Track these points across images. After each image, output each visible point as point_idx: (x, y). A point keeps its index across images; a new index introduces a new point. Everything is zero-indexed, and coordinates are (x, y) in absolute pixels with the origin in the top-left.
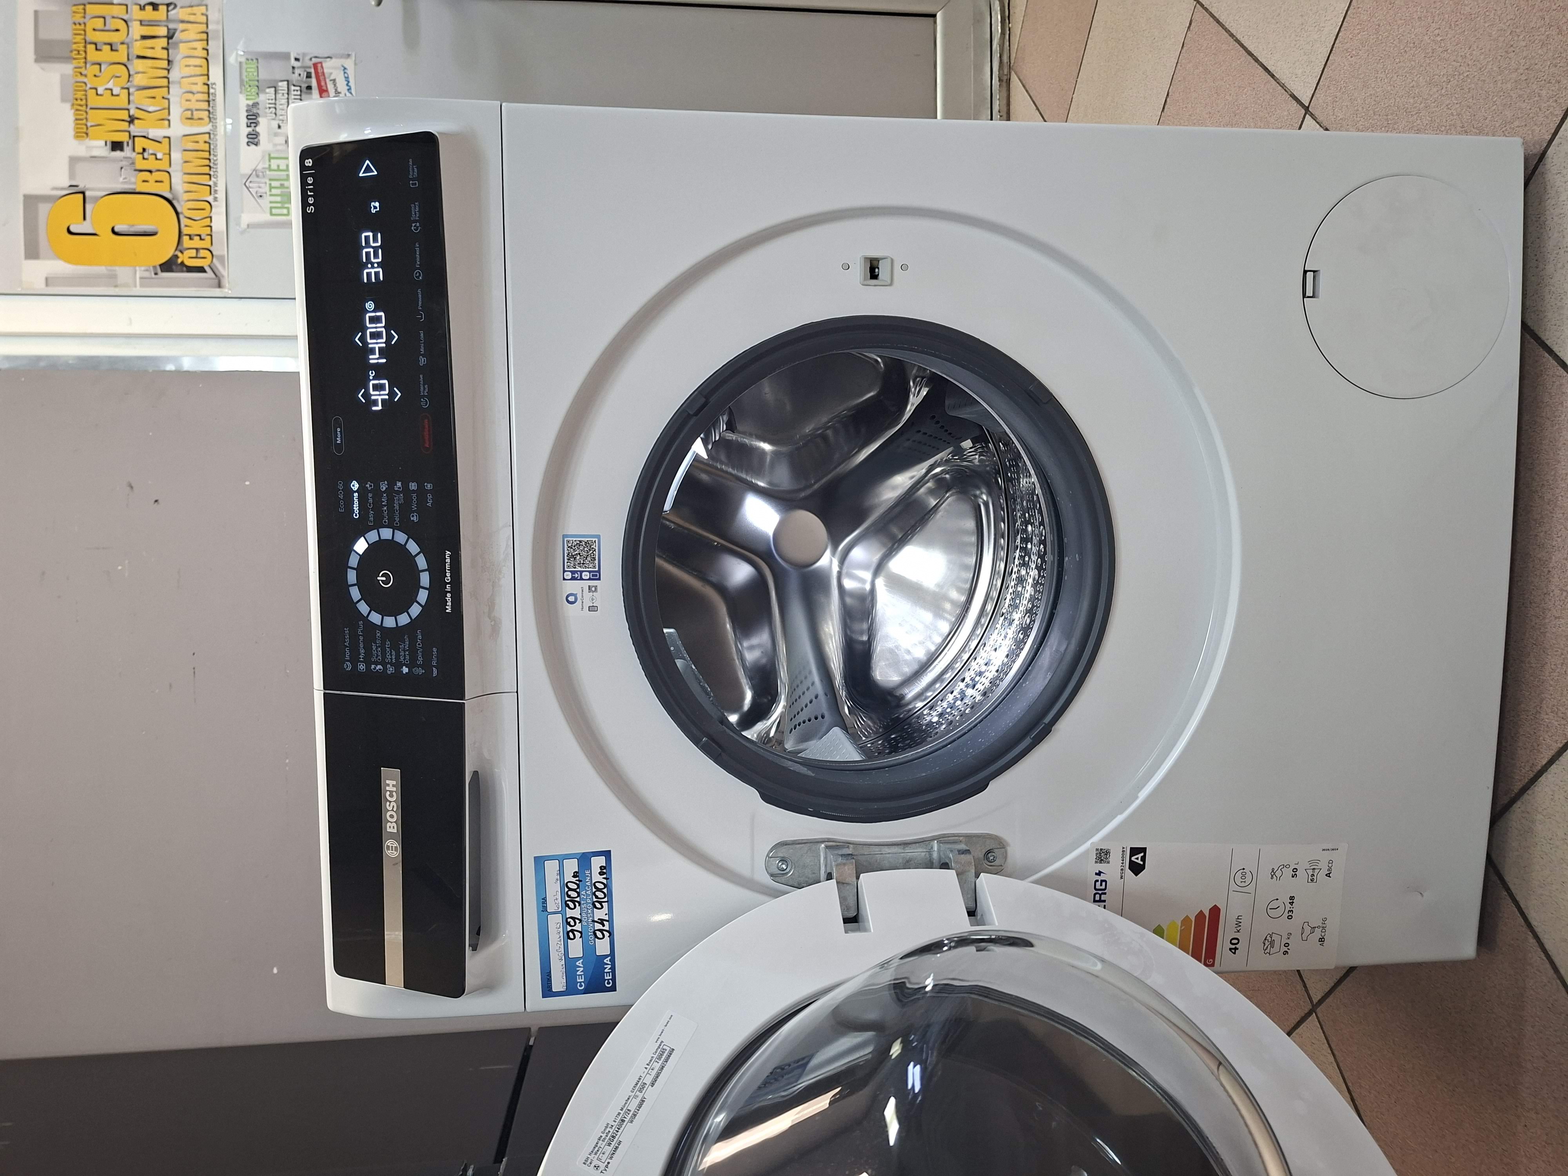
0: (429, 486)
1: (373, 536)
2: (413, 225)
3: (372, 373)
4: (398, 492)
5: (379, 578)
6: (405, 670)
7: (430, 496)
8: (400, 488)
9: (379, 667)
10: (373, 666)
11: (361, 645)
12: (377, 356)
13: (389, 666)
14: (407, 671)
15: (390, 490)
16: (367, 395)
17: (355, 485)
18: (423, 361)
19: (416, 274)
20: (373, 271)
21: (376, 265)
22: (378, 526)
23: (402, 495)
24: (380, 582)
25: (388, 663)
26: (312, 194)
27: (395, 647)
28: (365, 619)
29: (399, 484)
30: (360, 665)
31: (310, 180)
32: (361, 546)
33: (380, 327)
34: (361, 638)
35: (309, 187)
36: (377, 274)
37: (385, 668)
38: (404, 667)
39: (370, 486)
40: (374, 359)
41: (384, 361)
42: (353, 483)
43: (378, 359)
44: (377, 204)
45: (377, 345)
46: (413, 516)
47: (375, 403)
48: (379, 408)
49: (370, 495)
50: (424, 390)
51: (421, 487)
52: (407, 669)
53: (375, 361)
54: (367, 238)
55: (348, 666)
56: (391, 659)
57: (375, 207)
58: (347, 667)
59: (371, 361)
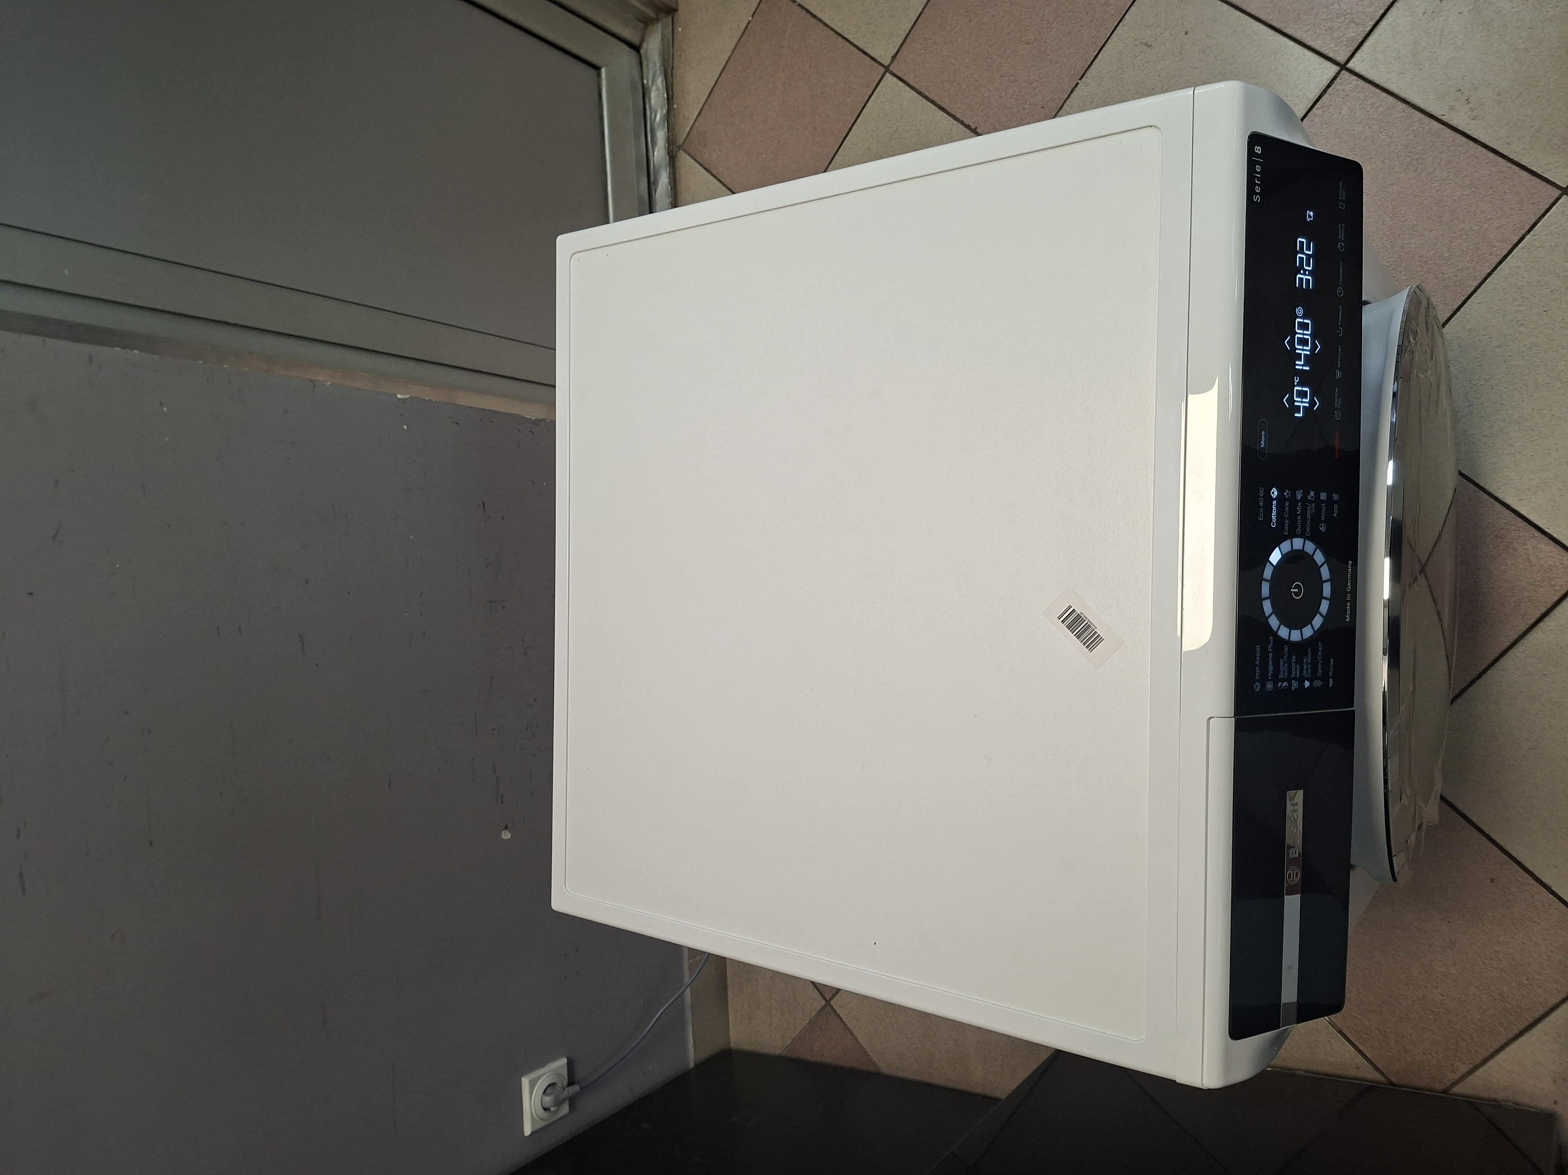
0: (1336, 497)
1: (1286, 546)
2: (1339, 243)
3: (1297, 379)
4: (1311, 502)
5: (1292, 590)
6: (1307, 684)
7: (1336, 507)
8: (1312, 497)
9: (1285, 684)
10: (1280, 684)
11: (1271, 663)
12: (1302, 363)
13: (1293, 682)
14: (1309, 685)
15: (1304, 499)
16: (1291, 401)
17: (1275, 493)
18: (1339, 374)
19: (1339, 290)
20: (1305, 277)
21: (1307, 273)
22: (1292, 536)
23: (1313, 505)
24: (1293, 594)
25: (1293, 679)
26: (1259, 183)
27: (1300, 662)
28: (1275, 634)
29: (1312, 494)
30: (1268, 684)
31: (1258, 168)
32: (1275, 557)
33: (1307, 334)
34: (1271, 655)
35: (1257, 175)
36: (1307, 280)
37: (1290, 685)
38: (1306, 681)
39: (1288, 494)
40: (1300, 365)
41: (1308, 368)
42: (1272, 491)
43: (1303, 365)
44: (1311, 214)
45: (1304, 351)
46: (1321, 526)
47: (1298, 409)
48: (1301, 415)
49: (1287, 504)
50: (1338, 403)
51: (1330, 497)
52: (1309, 683)
53: (1301, 368)
54: (1302, 243)
55: (1257, 686)
56: (1296, 674)
57: (1310, 216)
58: (1256, 688)
59: (1297, 367)
